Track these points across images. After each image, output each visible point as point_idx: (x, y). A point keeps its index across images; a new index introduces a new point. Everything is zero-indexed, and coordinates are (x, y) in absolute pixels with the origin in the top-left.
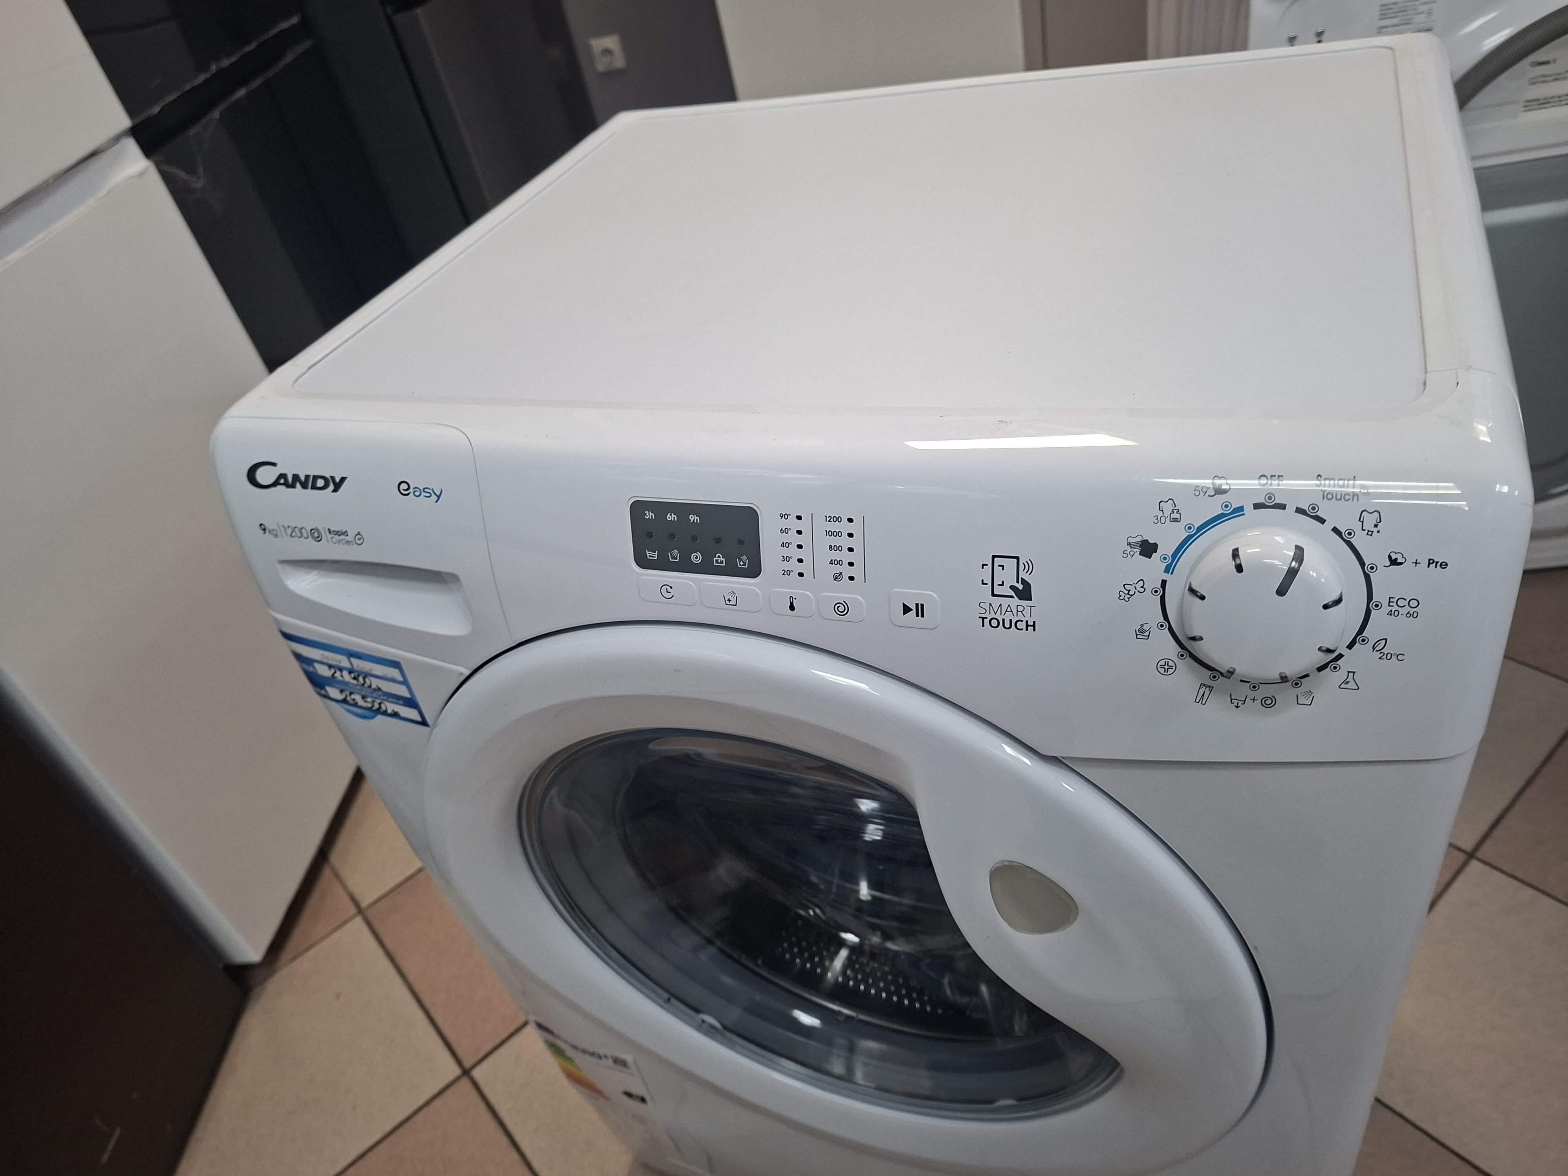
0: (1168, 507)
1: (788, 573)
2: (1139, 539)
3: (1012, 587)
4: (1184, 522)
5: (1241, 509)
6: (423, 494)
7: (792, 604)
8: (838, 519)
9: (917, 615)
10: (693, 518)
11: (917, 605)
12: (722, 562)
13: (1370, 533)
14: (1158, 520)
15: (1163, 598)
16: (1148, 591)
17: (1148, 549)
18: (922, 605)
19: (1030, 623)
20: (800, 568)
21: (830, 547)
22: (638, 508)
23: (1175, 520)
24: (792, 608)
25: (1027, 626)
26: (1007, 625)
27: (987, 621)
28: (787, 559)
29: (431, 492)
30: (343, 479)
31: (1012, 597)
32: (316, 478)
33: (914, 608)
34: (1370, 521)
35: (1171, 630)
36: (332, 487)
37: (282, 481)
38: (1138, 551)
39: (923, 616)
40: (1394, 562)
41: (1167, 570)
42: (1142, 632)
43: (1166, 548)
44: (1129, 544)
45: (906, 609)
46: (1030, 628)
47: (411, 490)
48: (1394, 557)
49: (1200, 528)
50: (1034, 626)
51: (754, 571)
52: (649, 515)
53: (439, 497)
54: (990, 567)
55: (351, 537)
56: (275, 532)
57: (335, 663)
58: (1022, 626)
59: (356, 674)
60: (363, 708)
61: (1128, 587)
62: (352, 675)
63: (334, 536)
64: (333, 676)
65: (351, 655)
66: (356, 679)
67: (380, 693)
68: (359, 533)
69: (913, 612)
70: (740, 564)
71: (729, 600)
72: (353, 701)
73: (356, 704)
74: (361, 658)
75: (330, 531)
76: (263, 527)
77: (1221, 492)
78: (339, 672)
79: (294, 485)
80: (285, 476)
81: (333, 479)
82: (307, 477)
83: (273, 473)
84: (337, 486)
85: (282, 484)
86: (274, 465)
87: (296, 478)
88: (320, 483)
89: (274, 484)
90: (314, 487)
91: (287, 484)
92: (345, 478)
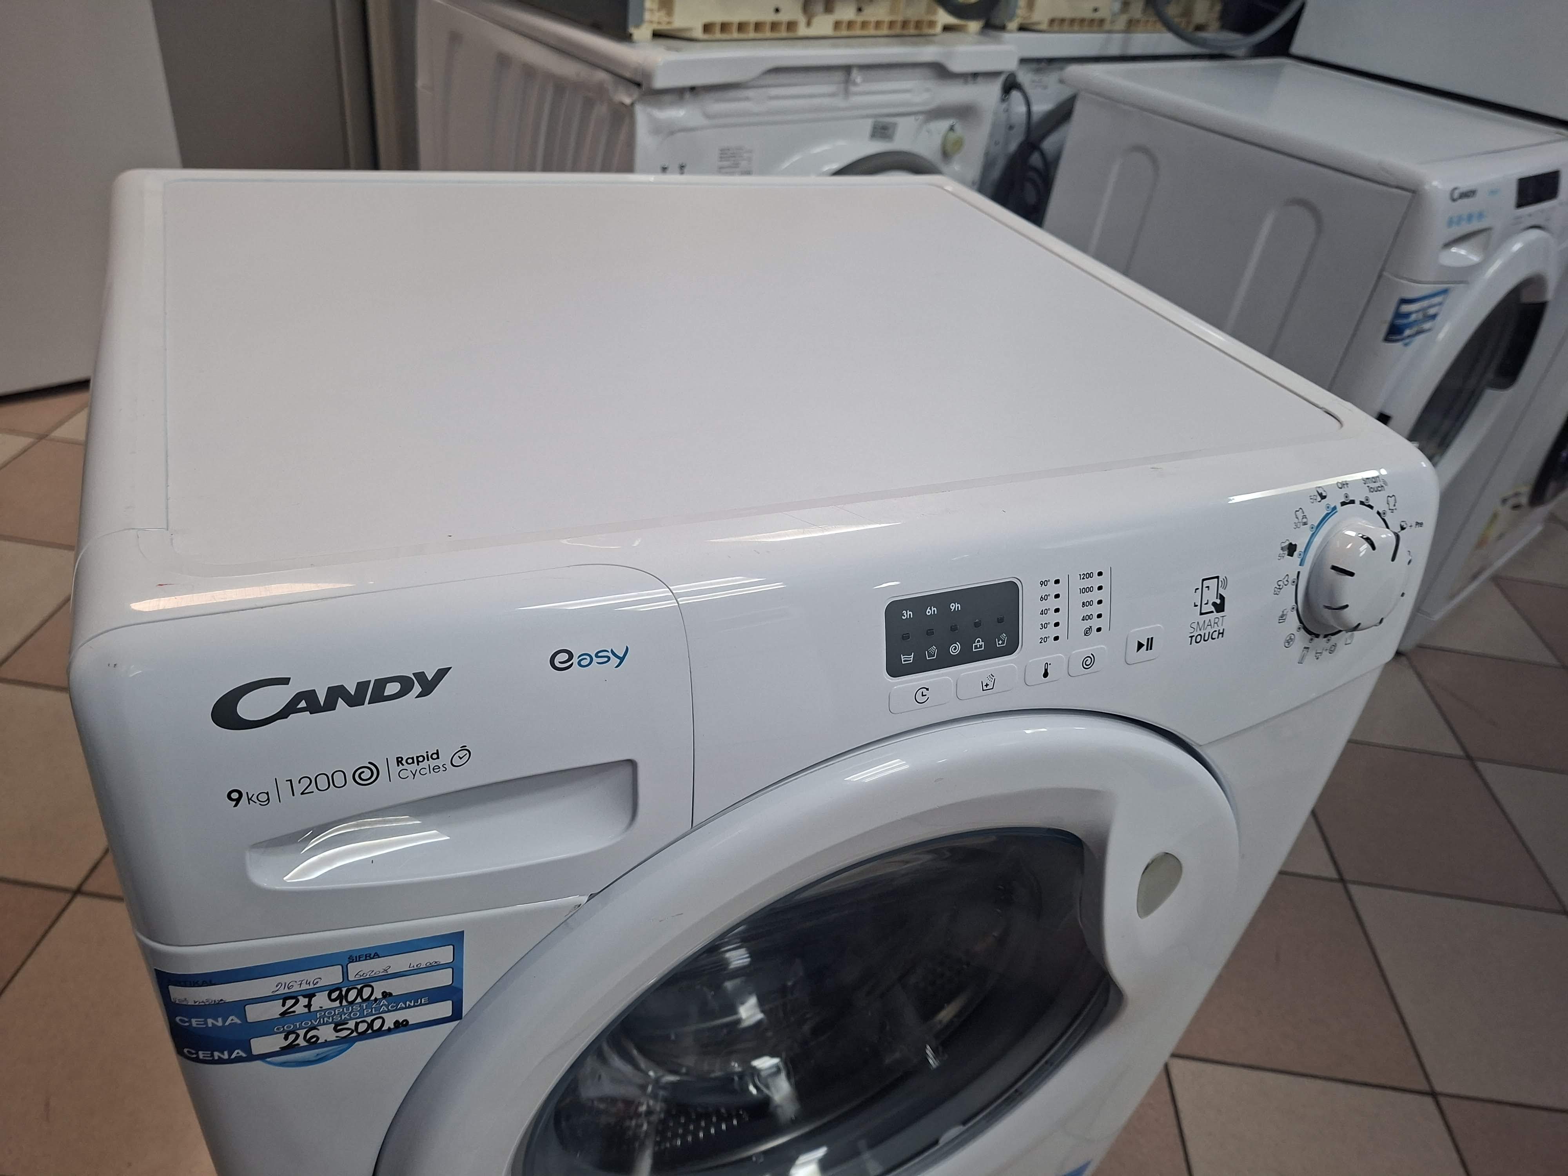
0: (1300, 514)
1: (1044, 640)
2: (1287, 543)
3: (1214, 604)
4: (1309, 525)
5: (1336, 506)
7: (1046, 670)
8: (1090, 575)
9: (1147, 650)
10: (954, 606)
11: (1148, 640)
12: (981, 646)
13: (1393, 509)
14: (1297, 527)
15: (1297, 586)
16: (1290, 583)
17: (1292, 550)
18: (1152, 638)
19: (1221, 631)
20: (1056, 631)
21: (1083, 603)
22: (893, 610)
23: (1305, 524)
24: (1046, 675)
25: (1219, 633)
26: (1206, 639)
27: (1194, 639)
28: (1044, 626)
30: (442, 673)
31: (1212, 612)
32: (381, 684)
33: (1146, 644)
34: (1393, 500)
35: (1297, 610)
36: (417, 689)
37: (303, 704)
38: (1286, 552)
39: (1151, 648)
40: (1402, 527)
41: (1301, 563)
42: (1282, 617)
43: (1301, 547)
44: (1282, 548)
45: (1140, 645)
46: (1220, 636)
47: (575, 660)
48: (1403, 523)
49: (1316, 528)
50: (1222, 633)
51: (1010, 648)
52: (907, 614)
53: (622, 659)
54: (1200, 590)
55: (445, 759)
56: (263, 797)
57: (305, 987)
58: (1215, 635)
59: (344, 990)
60: (327, 1044)
61: (1280, 583)
62: (335, 995)
63: (406, 766)
64: (283, 1014)
65: (352, 959)
66: (340, 998)
67: (384, 1002)
68: (464, 748)
69: (1145, 647)
70: (999, 644)
71: (987, 685)
72: (308, 1041)
73: (313, 1043)
74: (377, 956)
75: (399, 761)
76: (235, 796)
77: (1323, 497)
78: (304, 1001)
79: (330, 705)
80: (309, 696)
81: (420, 676)
82: (362, 687)
83: (280, 697)
84: (428, 686)
85: (302, 710)
86: (285, 681)
87: (336, 693)
88: (392, 688)
89: (283, 714)
90: (379, 696)
91: (314, 707)
92: (450, 668)
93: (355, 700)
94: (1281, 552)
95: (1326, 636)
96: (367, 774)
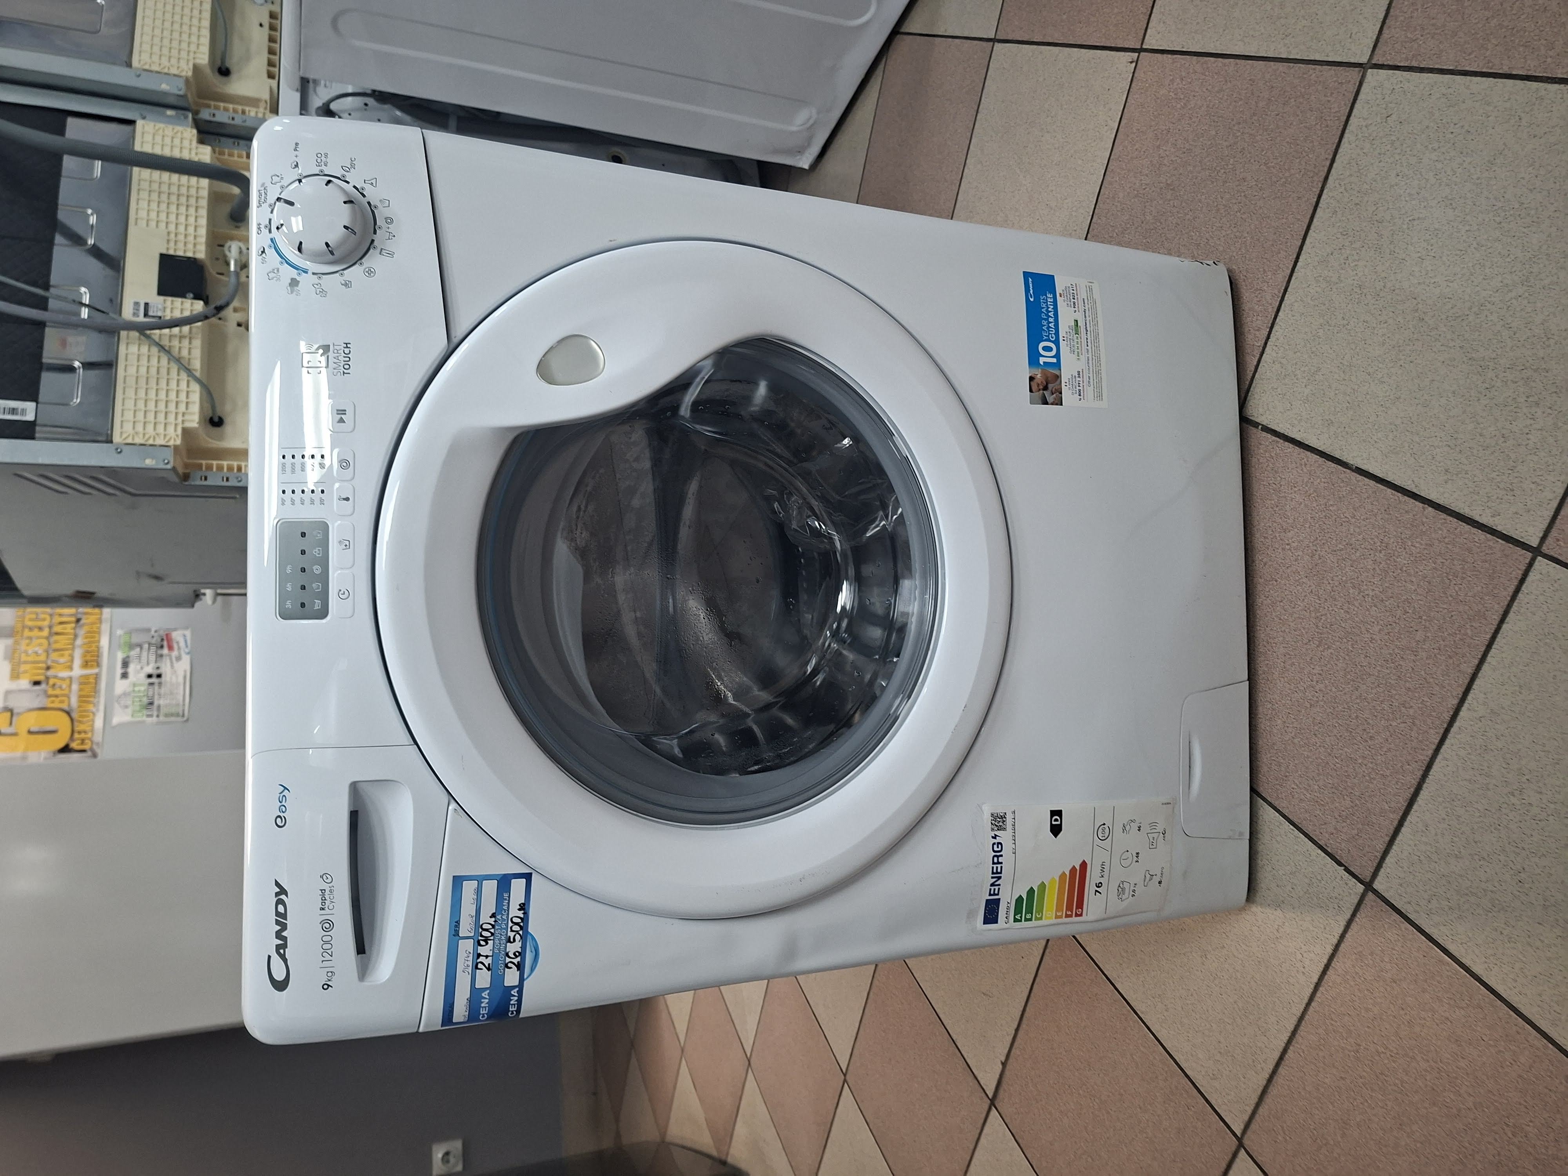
1: (322, 502)
2: (289, 288)
3: (321, 356)
4: (279, 266)
5: (272, 240)
6: (283, 803)
7: (344, 499)
8: (283, 465)
9: (345, 414)
10: (289, 571)
11: (338, 414)
12: (319, 550)
13: (282, 178)
14: (278, 279)
15: (323, 274)
16: (320, 282)
17: (294, 283)
18: (337, 410)
19: (345, 345)
20: (319, 493)
21: (302, 471)
22: (285, 615)
23: (278, 271)
24: (347, 499)
25: (347, 347)
26: (348, 359)
27: (345, 371)
28: (312, 502)
29: (282, 795)
30: (277, 884)
31: (328, 357)
32: (278, 914)
33: (339, 416)
34: (275, 179)
35: (343, 270)
36: (283, 897)
37: (282, 951)
38: (296, 288)
39: (345, 410)
40: (297, 166)
41: (306, 272)
42: (347, 285)
43: (293, 273)
44: (292, 293)
45: (341, 421)
46: (348, 346)
47: (282, 814)
48: (293, 166)
49: (282, 257)
50: (347, 344)
51: (324, 528)
52: (289, 605)
53: (285, 788)
54: (309, 369)
55: (326, 887)
56: (330, 974)
57: (471, 958)
58: (347, 351)
59: (480, 938)
60: (524, 947)
61: (318, 292)
62: (482, 943)
63: (326, 906)
64: (489, 969)
65: (456, 933)
66: (486, 940)
67: (499, 917)
68: (322, 877)
69: (343, 416)
70: (320, 536)
71: (346, 546)
72: (517, 957)
73: (521, 954)
74: (458, 922)
75: (323, 909)
76: (326, 987)
77: (263, 252)
78: (481, 959)
79: (285, 939)
80: (278, 947)
81: (277, 894)
82: (278, 923)
83: (276, 960)
84: (282, 891)
85: (284, 952)
86: (269, 957)
87: (278, 935)
88: (281, 909)
89: (285, 961)
90: (284, 916)
91: (284, 946)
92: (276, 881)
93: (284, 927)
94: (295, 293)
95: (375, 232)
96: (327, 925)
